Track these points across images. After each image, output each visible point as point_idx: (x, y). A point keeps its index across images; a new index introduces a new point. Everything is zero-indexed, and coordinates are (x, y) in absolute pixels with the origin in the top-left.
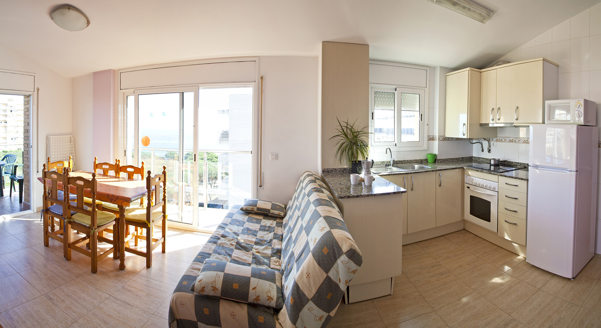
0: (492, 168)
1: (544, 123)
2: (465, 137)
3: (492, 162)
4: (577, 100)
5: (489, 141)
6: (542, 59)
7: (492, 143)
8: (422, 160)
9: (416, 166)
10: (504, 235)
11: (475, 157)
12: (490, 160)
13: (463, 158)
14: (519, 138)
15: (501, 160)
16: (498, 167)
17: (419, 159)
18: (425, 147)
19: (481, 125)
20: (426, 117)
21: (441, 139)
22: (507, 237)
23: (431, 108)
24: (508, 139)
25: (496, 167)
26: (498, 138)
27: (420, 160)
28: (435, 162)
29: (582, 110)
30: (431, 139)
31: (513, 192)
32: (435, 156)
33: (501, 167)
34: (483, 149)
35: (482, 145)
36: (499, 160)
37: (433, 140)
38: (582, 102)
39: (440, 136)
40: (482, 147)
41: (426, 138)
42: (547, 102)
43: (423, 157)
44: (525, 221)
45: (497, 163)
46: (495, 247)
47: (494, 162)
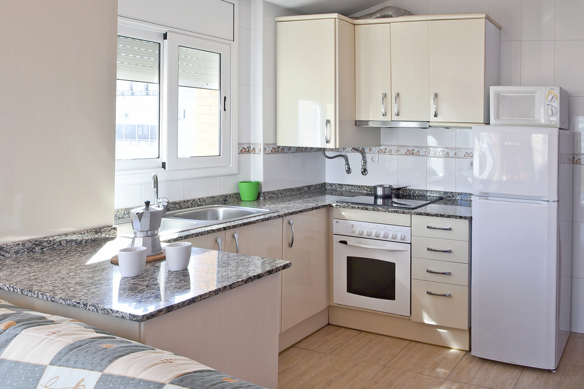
0: (380, 201)
1: (487, 123)
2: (331, 145)
3: (380, 192)
4: (548, 88)
5: (363, 152)
6: (484, 16)
7: (369, 156)
8: (226, 196)
9: (222, 211)
10: (422, 318)
11: (331, 185)
12: (375, 188)
13: (309, 187)
14: (427, 147)
15: (395, 187)
16: (390, 201)
17: (219, 194)
18: (233, 166)
19: (358, 123)
20: (233, 103)
21: (269, 150)
22: (427, 320)
23: (245, 85)
24: (404, 151)
25: (386, 201)
26: (382, 148)
27: (221, 196)
28: (258, 198)
29: (556, 104)
30: (246, 150)
31: (440, 241)
32: (258, 185)
33: (395, 200)
34: (349, 168)
35: (347, 160)
36: (390, 187)
37: (249, 152)
38: (557, 92)
39: (266, 145)
40: (348, 164)
41: (234, 150)
42: (493, 90)
43: (228, 190)
44: (467, 288)
45: (387, 192)
46: (405, 343)
47: (384, 191)
